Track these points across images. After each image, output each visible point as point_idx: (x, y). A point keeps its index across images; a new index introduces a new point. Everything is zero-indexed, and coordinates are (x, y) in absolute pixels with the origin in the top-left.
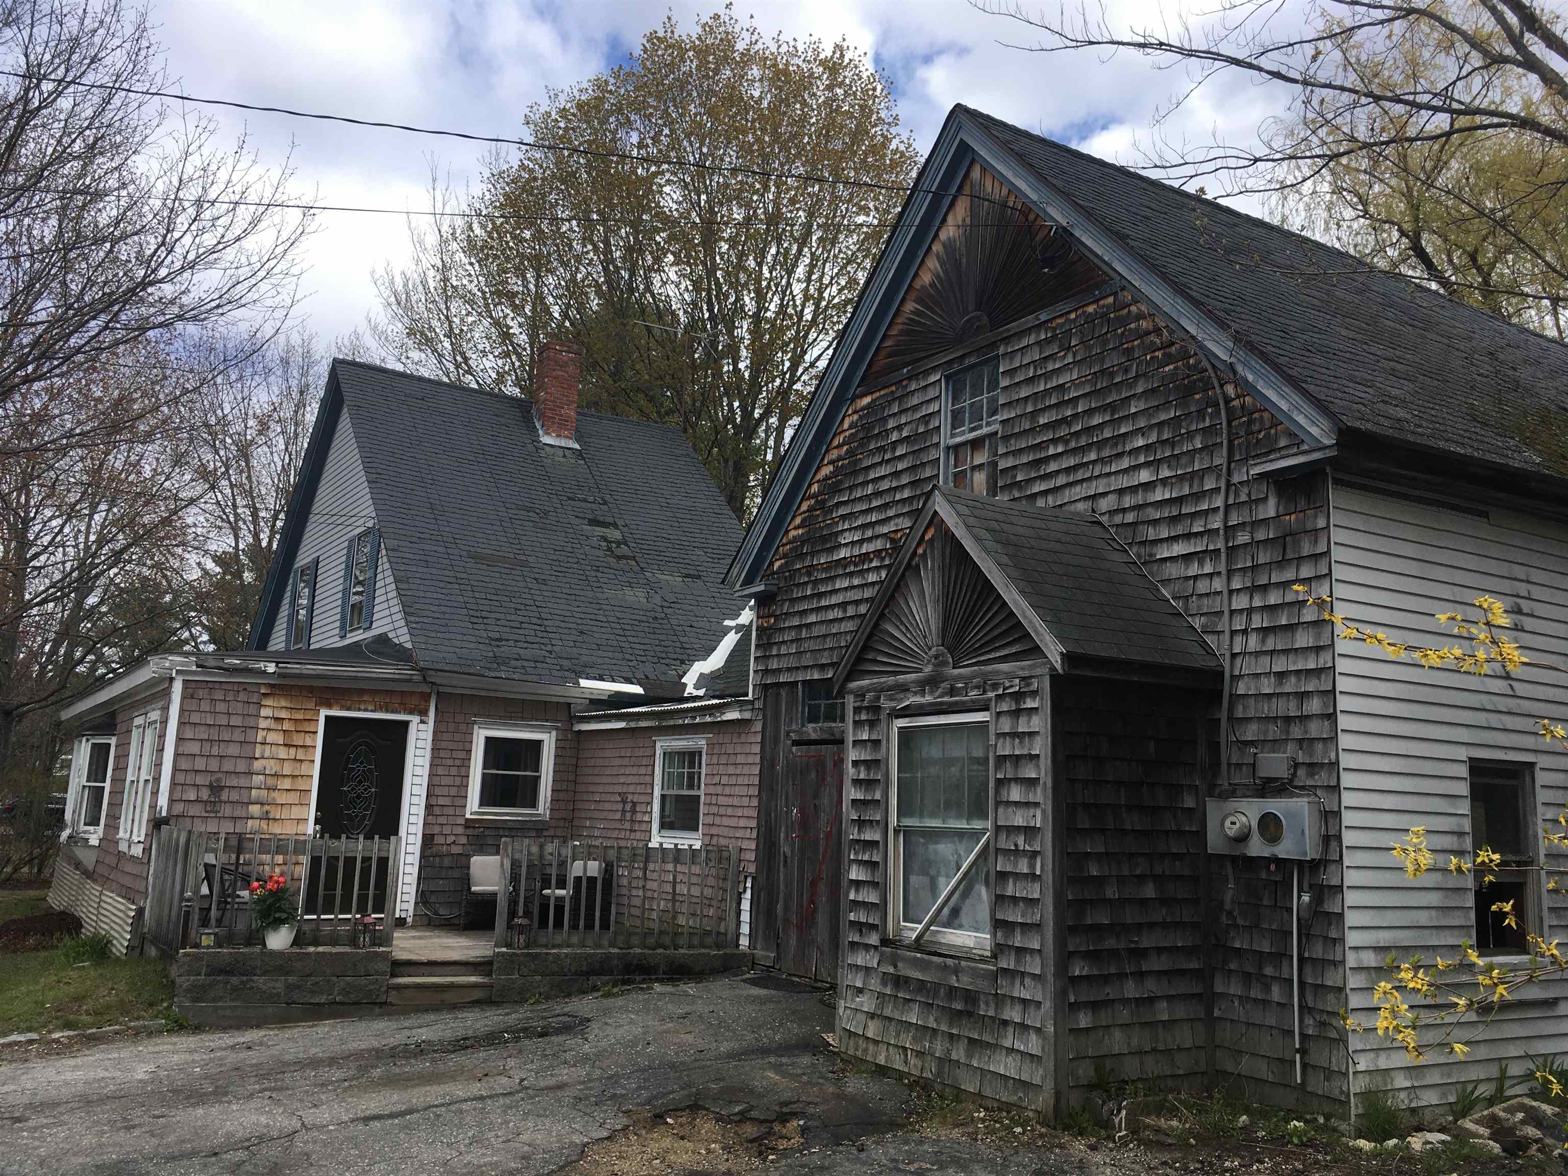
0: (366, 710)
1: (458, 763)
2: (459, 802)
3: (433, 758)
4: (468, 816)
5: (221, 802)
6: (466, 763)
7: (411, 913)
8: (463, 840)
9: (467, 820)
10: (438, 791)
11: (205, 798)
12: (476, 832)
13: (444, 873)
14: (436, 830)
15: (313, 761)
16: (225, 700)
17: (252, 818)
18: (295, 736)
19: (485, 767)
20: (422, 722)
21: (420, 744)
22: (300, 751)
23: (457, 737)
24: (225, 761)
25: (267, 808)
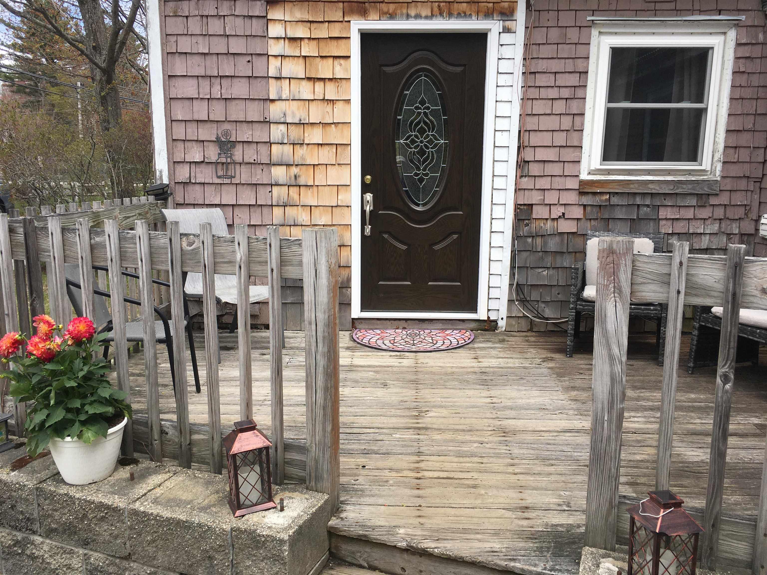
0: (418, 17)
1: (565, 93)
2: (568, 155)
3: (526, 87)
4: (584, 176)
5: (235, 163)
6: (579, 93)
7: (504, 313)
8: (578, 213)
9: (583, 183)
10: (535, 139)
11: (214, 158)
12: (597, 200)
13: (548, 261)
14: (535, 198)
15: (348, 101)
16: (218, 16)
17: (277, 185)
18: (321, 64)
19: (611, 97)
20: (507, 30)
21: (505, 66)
22: (330, 86)
23: (565, 51)
24: (232, 105)
25: (294, 170)
